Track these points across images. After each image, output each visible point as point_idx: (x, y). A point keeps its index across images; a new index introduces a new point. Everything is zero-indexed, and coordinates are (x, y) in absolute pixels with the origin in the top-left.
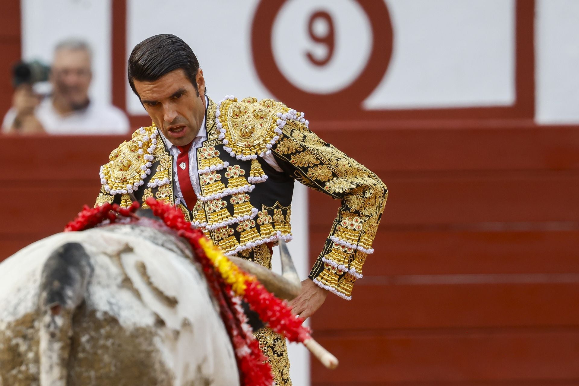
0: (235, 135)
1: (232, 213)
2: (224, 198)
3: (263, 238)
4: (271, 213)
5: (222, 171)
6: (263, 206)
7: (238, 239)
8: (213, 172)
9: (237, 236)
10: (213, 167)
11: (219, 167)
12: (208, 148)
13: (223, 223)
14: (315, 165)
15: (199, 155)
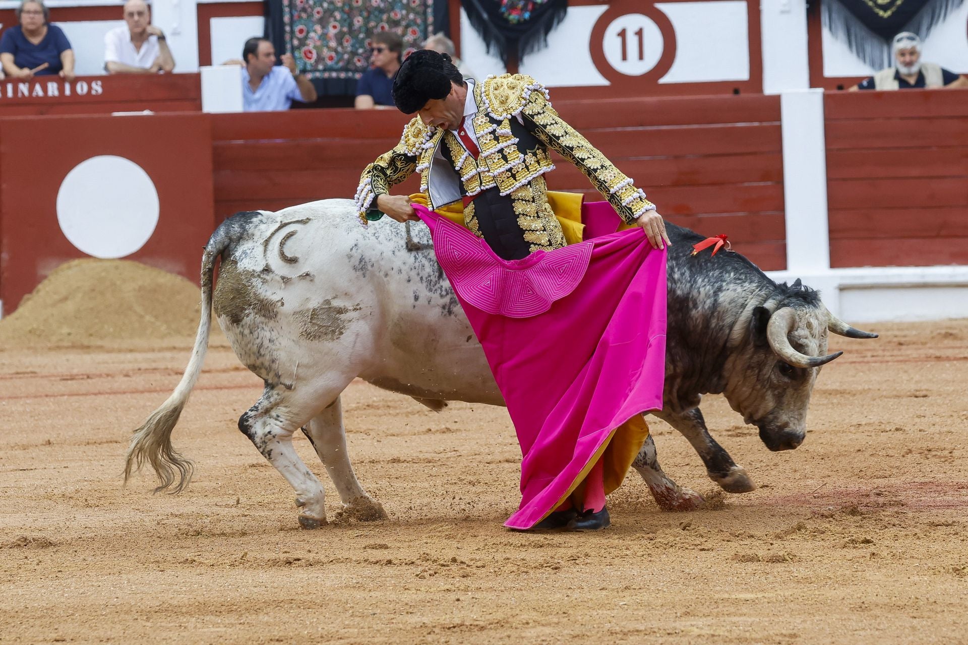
0: (496, 104)
1: (507, 162)
2: (498, 152)
3: (532, 174)
4: (535, 154)
5: (493, 132)
6: (528, 151)
7: (515, 179)
8: (486, 134)
9: (514, 176)
10: (486, 131)
11: (491, 129)
12: (480, 118)
13: (502, 170)
14: (552, 124)
15: (474, 124)
